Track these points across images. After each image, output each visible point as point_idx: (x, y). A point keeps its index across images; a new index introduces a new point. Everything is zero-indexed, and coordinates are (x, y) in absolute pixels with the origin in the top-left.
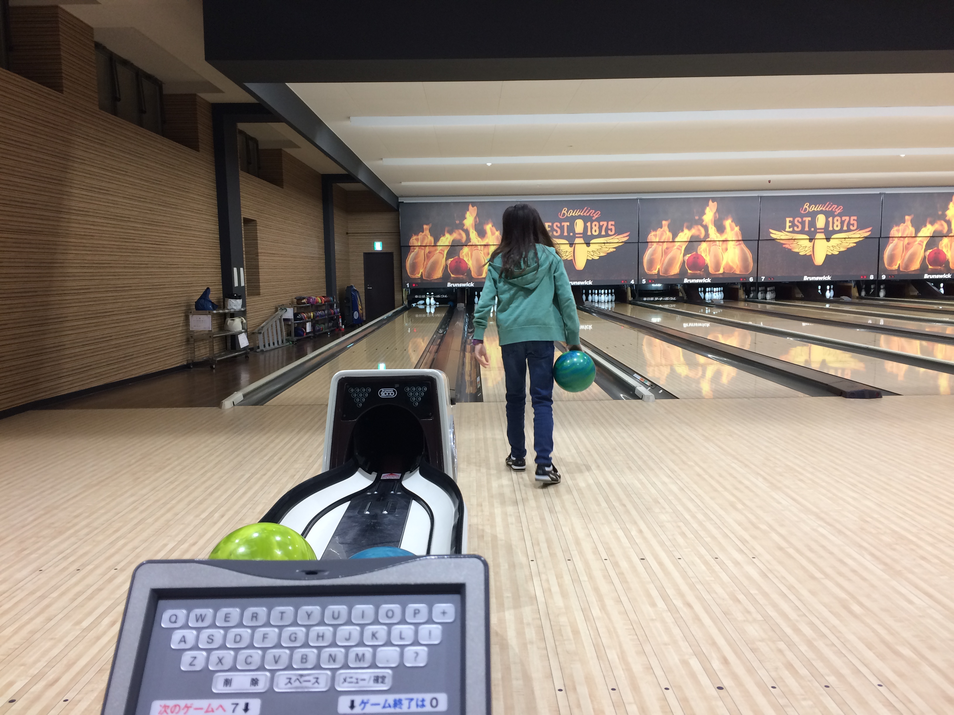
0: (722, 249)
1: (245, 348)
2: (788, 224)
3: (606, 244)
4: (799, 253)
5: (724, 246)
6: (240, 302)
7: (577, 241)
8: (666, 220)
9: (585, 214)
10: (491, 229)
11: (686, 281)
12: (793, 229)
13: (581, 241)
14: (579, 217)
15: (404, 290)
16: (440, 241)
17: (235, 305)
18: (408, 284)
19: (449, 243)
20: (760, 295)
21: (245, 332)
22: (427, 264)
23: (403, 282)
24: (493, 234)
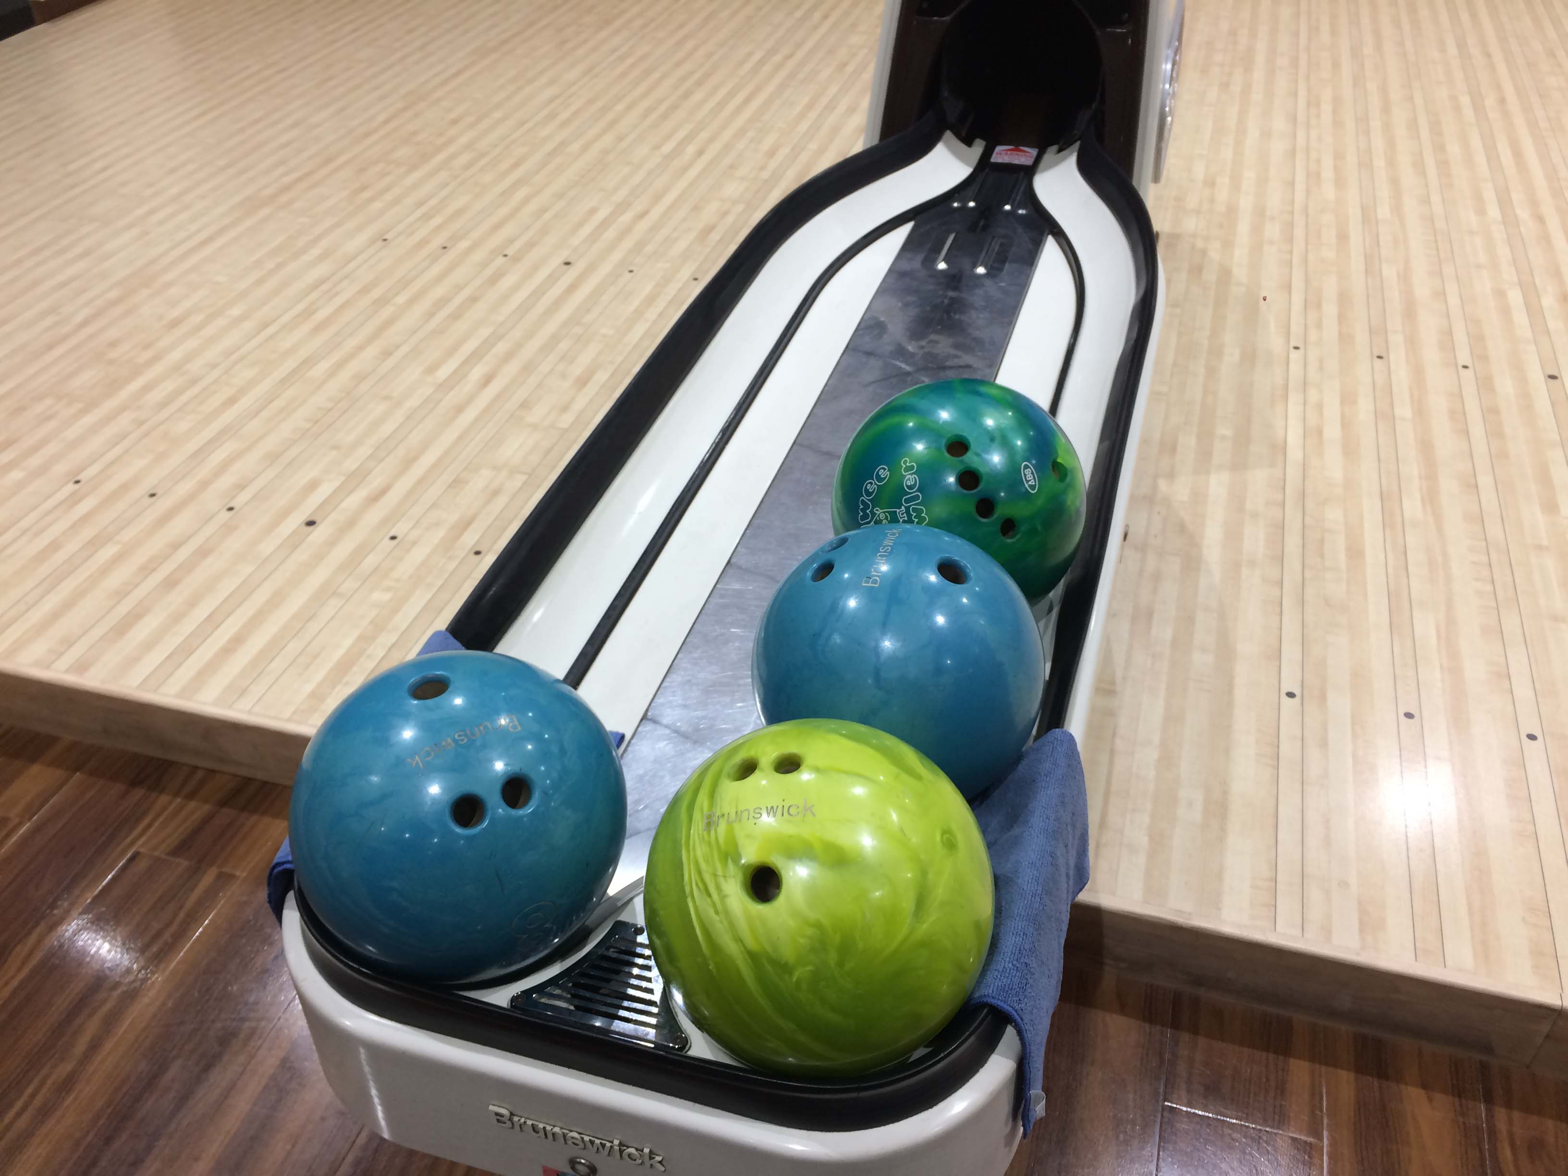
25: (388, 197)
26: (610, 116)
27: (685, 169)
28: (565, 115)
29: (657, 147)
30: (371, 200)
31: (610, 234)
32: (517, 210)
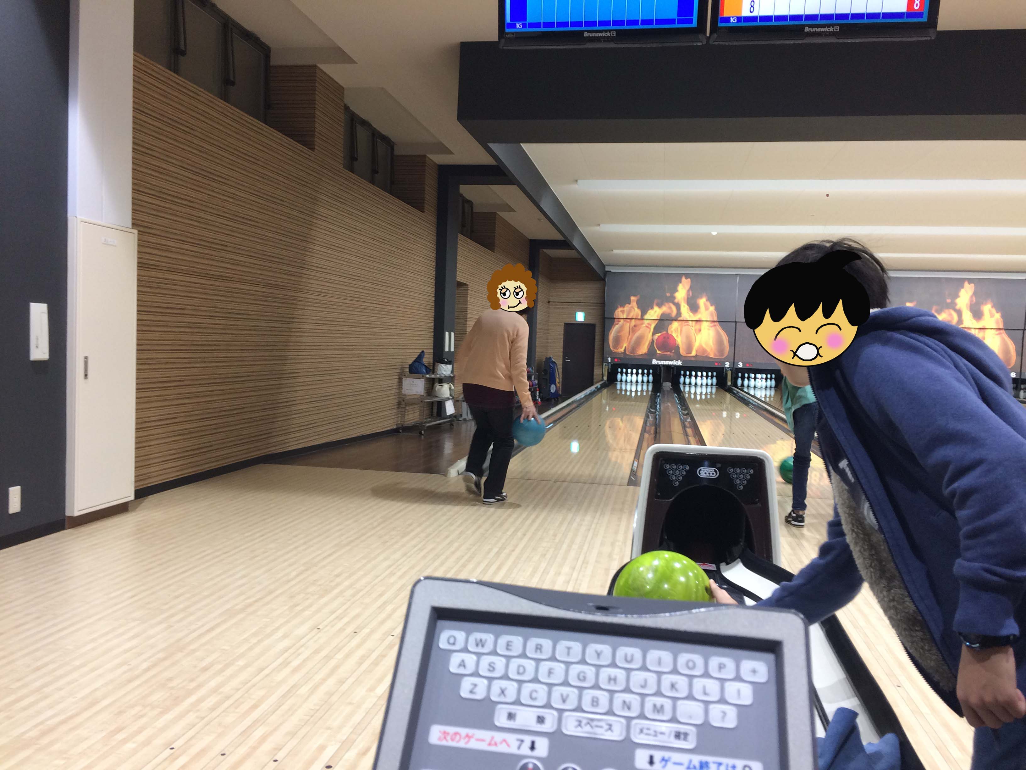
1: (451, 416)
6: (449, 367)
10: (705, 304)
15: (604, 364)
16: (648, 314)
17: (445, 370)
18: (609, 359)
19: (658, 316)
21: (451, 399)
22: (631, 339)
23: (605, 356)
24: (707, 309)
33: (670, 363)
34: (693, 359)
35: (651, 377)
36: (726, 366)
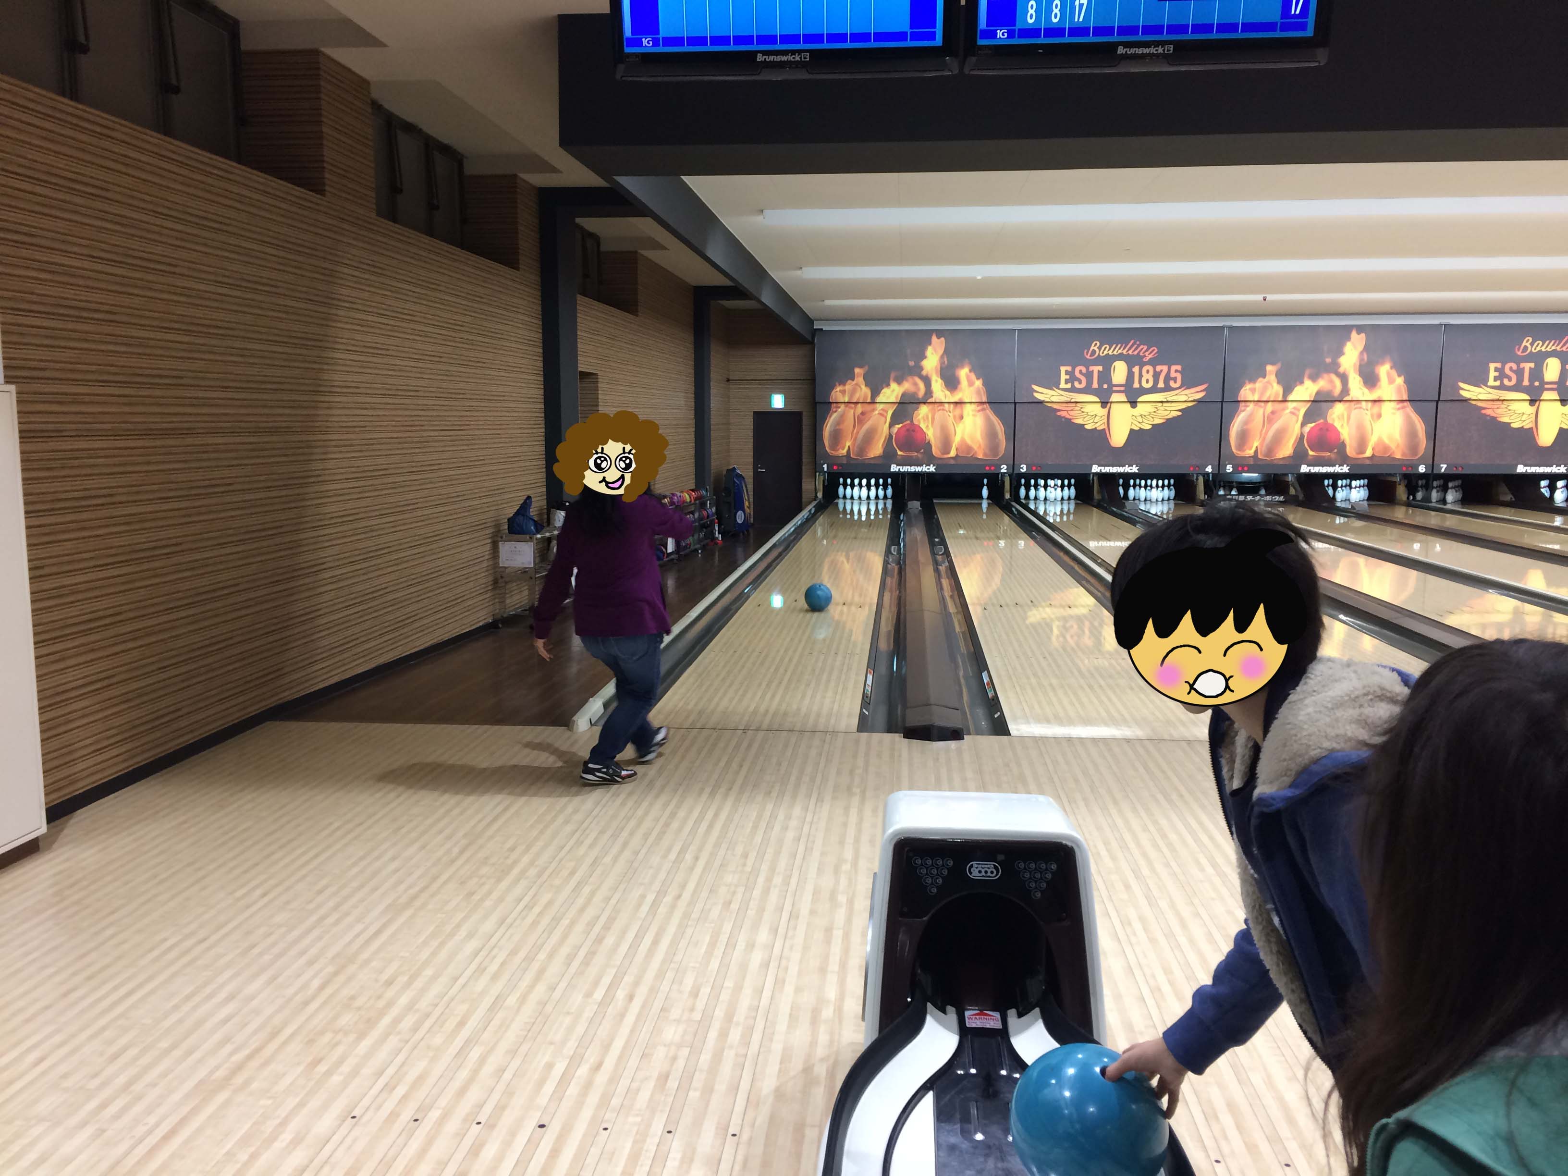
0: (1372, 416)
2: (1492, 374)
3: (1165, 404)
4: (1510, 424)
5: (1376, 410)
7: (1115, 397)
8: (1273, 364)
9: (1130, 352)
10: (968, 377)
11: (1304, 469)
12: (1502, 383)
13: (1122, 397)
14: (1120, 357)
15: (818, 474)
16: (881, 395)
18: (825, 466)
19: (896, 398)
20: (1435, 495)
22: (858, 432)
23: (818, 462)
24: (971, 384)
25: (346, 1068)
26: (536, 966)
27: (622, 1015)
28: (493, 968)
29: (589, 995)
30: (329, 1073)
31: (573, 1090)
32: (475, 1072)
33: (918, 469)
34: (952, 462)
35: (890, 491)
36: (1003, 471)
